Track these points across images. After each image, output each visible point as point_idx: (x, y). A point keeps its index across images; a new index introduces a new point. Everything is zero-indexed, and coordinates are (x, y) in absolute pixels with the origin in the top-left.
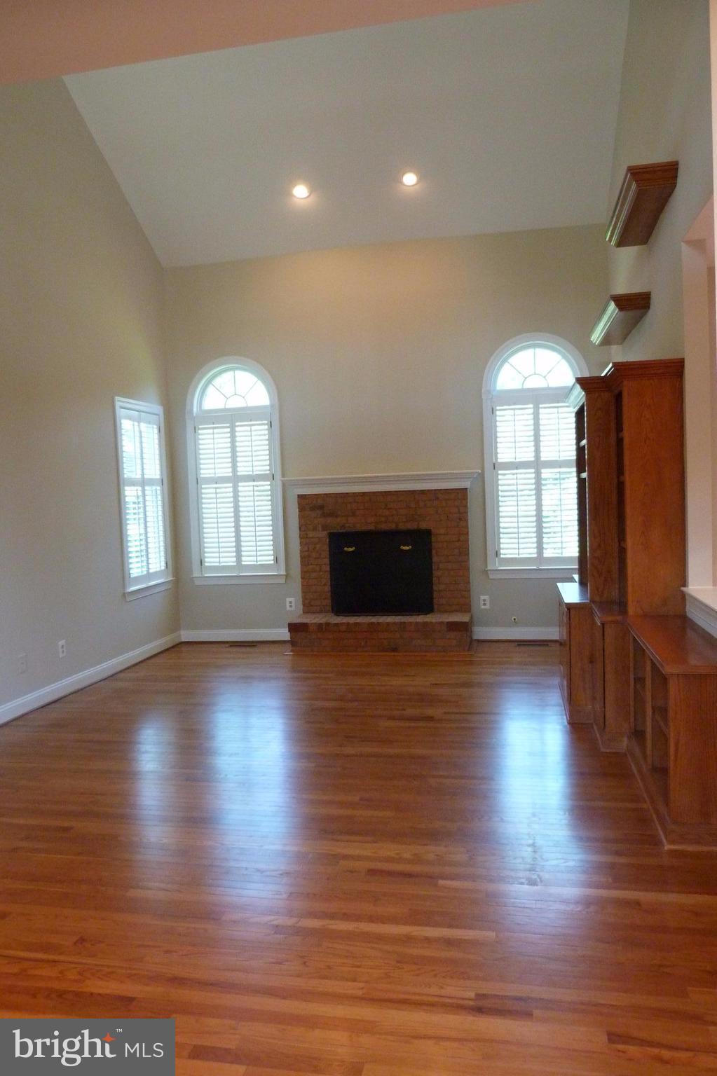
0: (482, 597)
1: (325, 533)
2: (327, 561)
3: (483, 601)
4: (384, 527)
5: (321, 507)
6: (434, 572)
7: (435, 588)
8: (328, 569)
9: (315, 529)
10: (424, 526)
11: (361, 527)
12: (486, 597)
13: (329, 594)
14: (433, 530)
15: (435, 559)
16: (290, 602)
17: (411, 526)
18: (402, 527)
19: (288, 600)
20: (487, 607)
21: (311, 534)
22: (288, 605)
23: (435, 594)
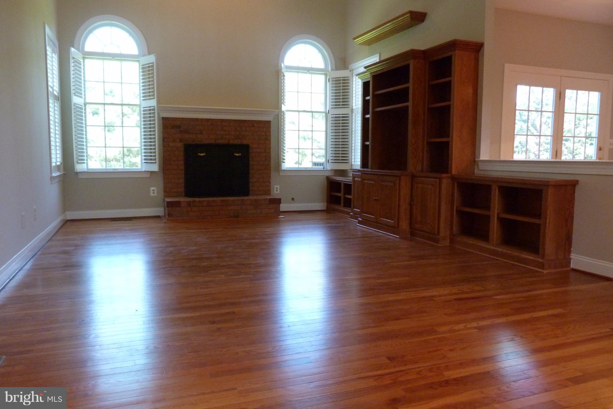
0: (275, 187)
1: (180, 145)
2: (182, 162)
3: (276, 190)
4: (221, 142)
5: (179, 127)
6: (250, 171)
7: (251, 180)
8: (183, 168)
9: (174, 141)
10: (245, 142)
11: (206, 142)
12: (278, 186)
13: (183, 184)
14: (250, 145)
15: (251, 163)
16: (153, 190)
17: (237, 142)
18: (231, 142)
19: (152, 188)
20: (278, 192)
21: (171, 144)
22: (152, 192)
23: (251, 184)
